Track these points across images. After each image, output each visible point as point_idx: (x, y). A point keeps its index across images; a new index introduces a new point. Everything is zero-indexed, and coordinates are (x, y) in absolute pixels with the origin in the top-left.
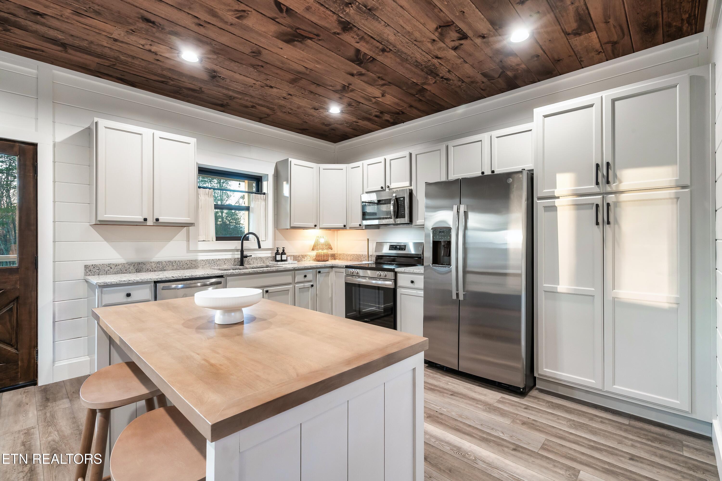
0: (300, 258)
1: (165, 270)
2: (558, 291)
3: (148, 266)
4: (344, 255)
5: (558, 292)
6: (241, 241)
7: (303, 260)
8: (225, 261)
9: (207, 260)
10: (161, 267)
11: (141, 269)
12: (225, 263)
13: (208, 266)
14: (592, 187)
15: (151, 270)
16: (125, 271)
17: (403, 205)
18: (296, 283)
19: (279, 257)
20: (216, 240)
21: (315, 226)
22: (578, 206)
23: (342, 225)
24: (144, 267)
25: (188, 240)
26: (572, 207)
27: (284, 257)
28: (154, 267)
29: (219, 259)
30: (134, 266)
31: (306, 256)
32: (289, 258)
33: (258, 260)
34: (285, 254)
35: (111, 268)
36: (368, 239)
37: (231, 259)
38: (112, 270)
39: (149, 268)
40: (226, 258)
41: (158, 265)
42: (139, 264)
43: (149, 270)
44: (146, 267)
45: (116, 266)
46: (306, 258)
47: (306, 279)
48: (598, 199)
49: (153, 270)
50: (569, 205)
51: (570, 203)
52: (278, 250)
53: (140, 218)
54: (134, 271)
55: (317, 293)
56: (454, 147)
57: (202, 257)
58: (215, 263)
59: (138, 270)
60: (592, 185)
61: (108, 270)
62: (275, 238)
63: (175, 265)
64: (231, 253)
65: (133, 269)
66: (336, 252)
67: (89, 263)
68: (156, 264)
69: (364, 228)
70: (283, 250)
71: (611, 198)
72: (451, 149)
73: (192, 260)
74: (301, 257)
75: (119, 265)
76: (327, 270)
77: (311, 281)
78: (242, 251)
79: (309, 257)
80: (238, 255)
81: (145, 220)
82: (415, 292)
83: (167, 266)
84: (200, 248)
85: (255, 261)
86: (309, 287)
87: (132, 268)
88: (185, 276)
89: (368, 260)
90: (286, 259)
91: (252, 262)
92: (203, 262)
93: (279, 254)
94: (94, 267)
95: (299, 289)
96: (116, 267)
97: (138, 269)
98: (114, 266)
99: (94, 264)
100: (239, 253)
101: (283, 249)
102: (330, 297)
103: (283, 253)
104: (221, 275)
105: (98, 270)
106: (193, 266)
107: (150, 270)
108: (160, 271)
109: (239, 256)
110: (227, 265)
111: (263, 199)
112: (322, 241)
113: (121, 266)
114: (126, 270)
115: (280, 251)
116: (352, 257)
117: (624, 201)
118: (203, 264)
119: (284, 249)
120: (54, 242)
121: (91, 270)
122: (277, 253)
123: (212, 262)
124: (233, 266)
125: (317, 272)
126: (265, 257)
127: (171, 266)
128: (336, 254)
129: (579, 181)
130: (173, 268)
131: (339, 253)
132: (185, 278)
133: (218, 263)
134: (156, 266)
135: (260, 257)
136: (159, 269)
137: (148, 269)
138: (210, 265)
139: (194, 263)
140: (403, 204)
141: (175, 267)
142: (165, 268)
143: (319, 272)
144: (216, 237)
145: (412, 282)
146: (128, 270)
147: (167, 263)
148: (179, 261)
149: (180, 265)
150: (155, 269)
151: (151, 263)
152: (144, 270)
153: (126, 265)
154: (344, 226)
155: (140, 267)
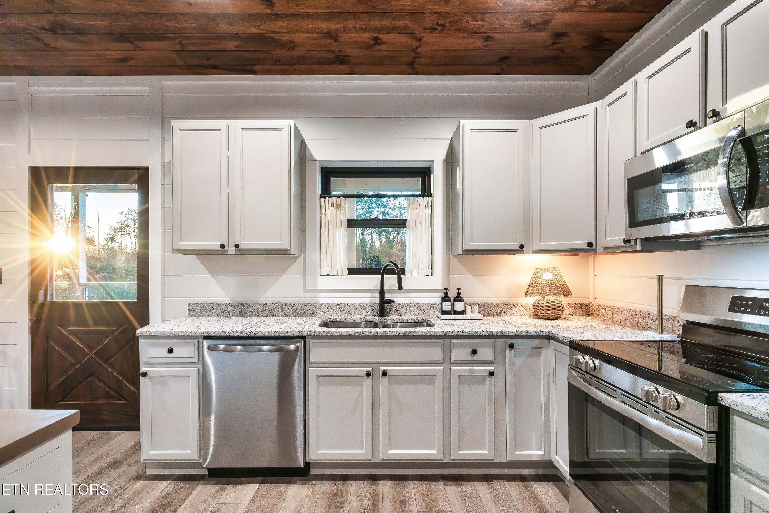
0: (501, 309)
1: (273, 316)
3: (253, 309)
4: (607, 308)
6: (380, 276)
7: (508, 312)
8: (357, 307)
9: (330, 304)
10: (268, 310)
11: (245, 312)
12: (357, 310)
13: (331, 313)
15: (257, 314)
16: (227, 313)
18: (453, 363)
19: (447, 306)
20: (348, 275)
21: (522, 247)
23: (582, 243)
24: (248, 309)
25: (304, 275)
27: (459, 306)
28: (260, 310)
29: (348, 304)
30: (237, 307)
31: (514, 305)
32: (468, 308)
33: (415, 308)
34: (461, 301)
35: (213, 308)
36: (660, 278)
37: (367, 305)
38: (214, 311)
39: (254, 311)
40: (360, 302)
41: (265, 308)
42: (243, 305)
43: (254, 314)
44: (251, 309)
45: (218, 306)
46: (514, 310)
47: (476, 358)
49: (259, 314)
52: (446, 294)
53: (216, 245)
54: (237, 313)
55: (507, 390)
57: (324, 299)
58: (342, 310)
59: (241, 313)
61: (211, 311)
62: (448, 272)
63: (285, 309)
65: (236, 311)
66: (591, 301)
67: (193, 301)
69: (638, 247)
70: (459, 294)
73: (308, 304)
74: (503, 307)
75: (221, 305)
76: (534, 343)
77: (492, 363)
78: (382, 293)
79: (522, 308)
81: (222, 246)
83: (275, 310)
84: (320, 287)
85: (408, 309)
86: (485, 375)
87: (235, 309)
88: (241, 333)
89: (659, 329)
90: (463, 310)
91: (402, 311)
92: (324, 306)
93: (449, 300)
94: (197, 307)
95: (460, 376)
96: (218, 308)
97: (241, 311)
98: (217, 306)
99: (196, 302)
100: (378, 295)
101: (457, 291)
102: (543, 402)
103: (459, 298)
104: (297, 335)
105: (200, 310)
106: (310, 312)
107: (255, 314)
108: (267, 316)
109: (377, 301)
110: (360, 314)
111: (427, 205)
112: (548, 276)
113: (222, 307)
114: (229, 313)
115: (452, 294)
116: (623, 316)
118: (323, 311)
119: (460, 291)
120: (164, 275)
121: (194, 310)
122: (446, 299)
123: (338, 308)
124: (371, 315)
125: (507, 345)
126: (428, 304)
127: (281, 311)
128: (591, 305)
130: (283, 313)
131: (599, 302)
132: (241, 335)
133: (346, 309)
134: (262, 309)
135: (418, 304)
136: (266, 313)
137: (252, 313)
138: (335, 312)
139: (311, 307)
141: (286, 312)
142: (273, 313)
143: (512, 346)
144: (348, 269)
146: (231, 312)
147: (275, 305)
148: (290, 304)
149: (293, 309)
150: (261, 313)
151: (256, 305)
152: (248, 314)
153: (228, 305)
154: (590, 245)
155: (243, 310)
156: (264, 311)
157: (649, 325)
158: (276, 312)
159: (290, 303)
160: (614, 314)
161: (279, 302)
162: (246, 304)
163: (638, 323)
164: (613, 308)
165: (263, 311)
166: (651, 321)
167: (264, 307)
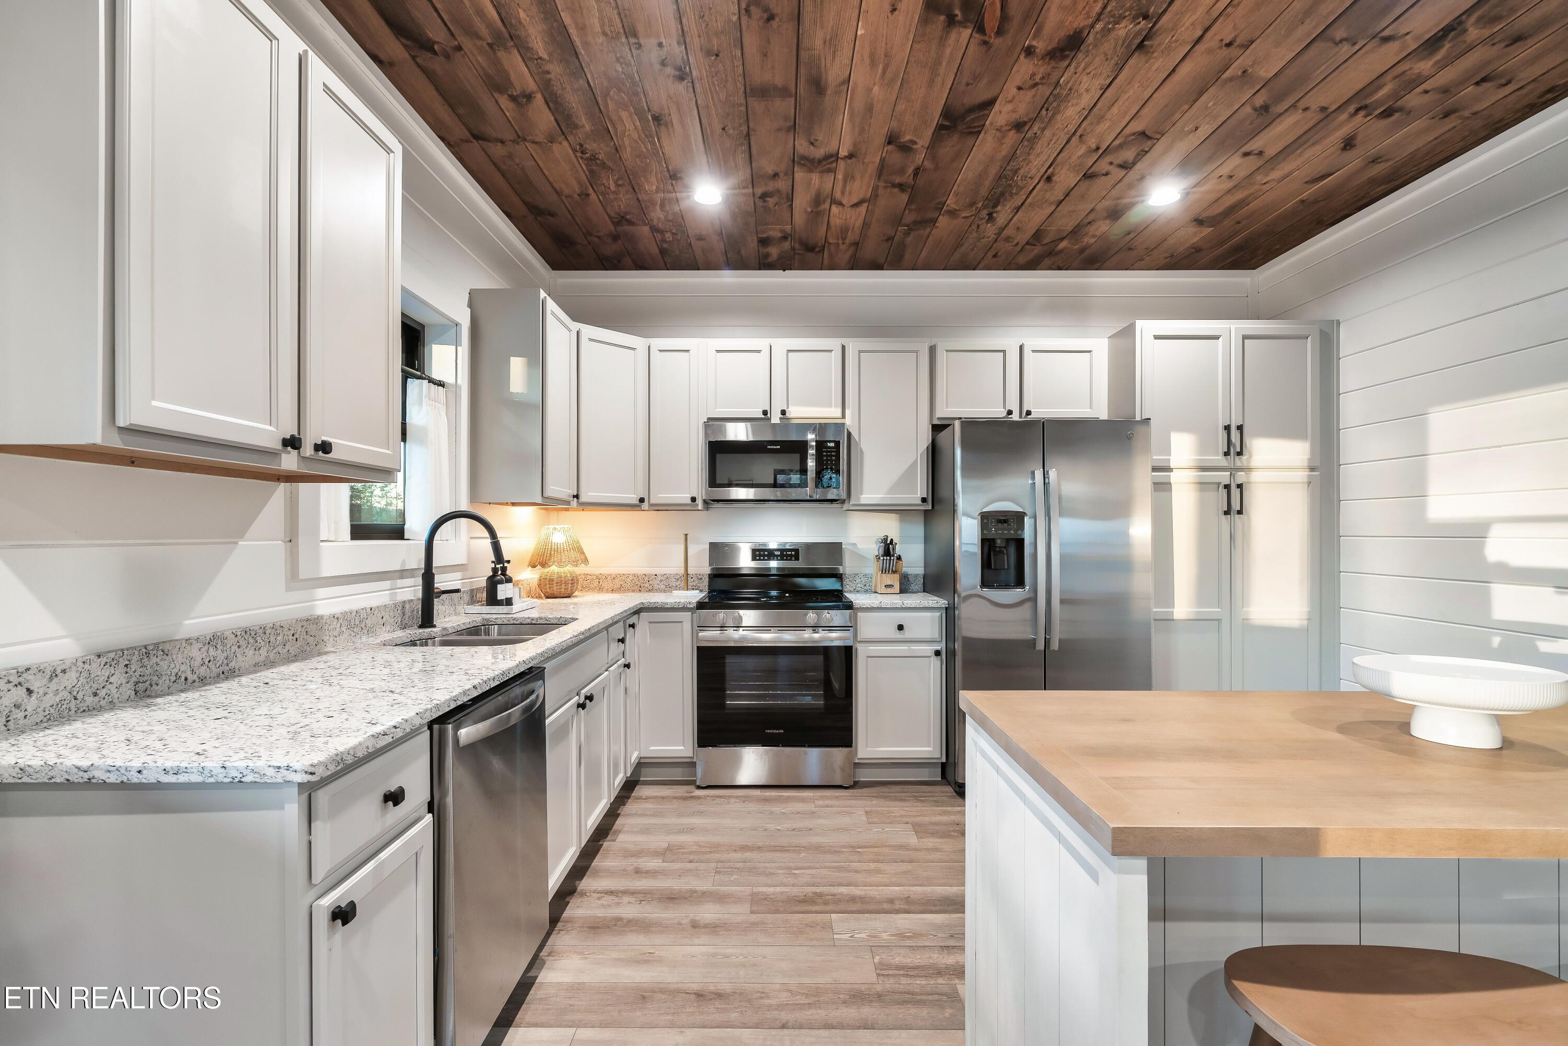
2: (1175, 618)
3: (178, 664)
4: (589, 577)
5: (1173, 620)
8: (384, 613)
10: (221, 657)
11: (155, 678)
12: (385, 620)
13: (346, 636)
14: (1220, 460)
15: (191, 677)
17: (834, 458)
20: (353, 539)
21: (575, 496)
22: (1202, 485)
23: (633, 498)
24: (163, 666)
25: (293, 538)
26: (1193, 486)
28: (198, 664)
29: (371, 609)
30: (126, 666)
34: (509, 581)
35: (30, 693)
37: (395, 606)
38: (34, 703)
39: (183, 668)
41: (212, 652)
42: (147, 654)
43: (183, 679)
44: (172, 665)
45: (54, 676)
48: (1224, 477)
49: (195, 677)
50: (1189, 483)
51: (1192, 480)
52: (495, 570)
54: (128, 690)
55: (627, 685)
56: (947, 351)
58: (363, 625)
59: (141, 687)
60: (1218, 456)
61: (18, 707)
63: (263, 644)
64: (387, 584)
65: (124, 681)
68: (206, 647)
69: (700, 507)
71: (1241, 477)
72: (942, 357)
73: (305, 620)
75: (65, 671)
77: (624, 654)
78: (428, 576)
80: (412, 591)
82: (906, 648)
83: (239, 654)
84: (325, 571)
86: (621, 671)
87: (118, 678)
89: (686, 588)
92: (335, 622)
95: (615, 678)
96: (50, 686)
97: (141, 679)
98: (46, 680)
106: (310, 643)
107: (186, 679)
109: (419, 593)
110: (387, 629)
111: (441, 402)
113: (73, 675)
114: (95, 694)
117: (1255, 483)
118: (334, 633)
123: (357, 622)
125: (629, 626)
127: (252, 652)
129: (1203, 447)
130: (258, 657)
133: (369, 622)
134: (204, 656)
136: (214, 670)
138: (353, 634)
139: (313, 629)
140: (834, 456)
141: (264, 654)
142: (232, 666)
144: (352, 525)
145: (901, 628)
146: (102, 693)
147: (239, 637)
148: (273, 628)
149: (278, 642)
150: (203, 671)
151: (188, 647)
152: (164, 682)
153: (94, 665)
154: (642, 500)
155: (150, 670)
156: (209, 661)
157: (656, 587)
158: (240, 658)
159: (271, 625)
160: (601, 583)
161: (244, 624)
162: (157, 645)
163: (640, 587)
164: (600, 576)
165: (207, 663)
166: (658, 582)
167: (211, 649)
